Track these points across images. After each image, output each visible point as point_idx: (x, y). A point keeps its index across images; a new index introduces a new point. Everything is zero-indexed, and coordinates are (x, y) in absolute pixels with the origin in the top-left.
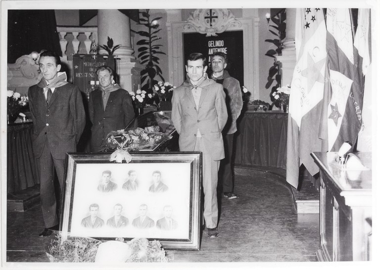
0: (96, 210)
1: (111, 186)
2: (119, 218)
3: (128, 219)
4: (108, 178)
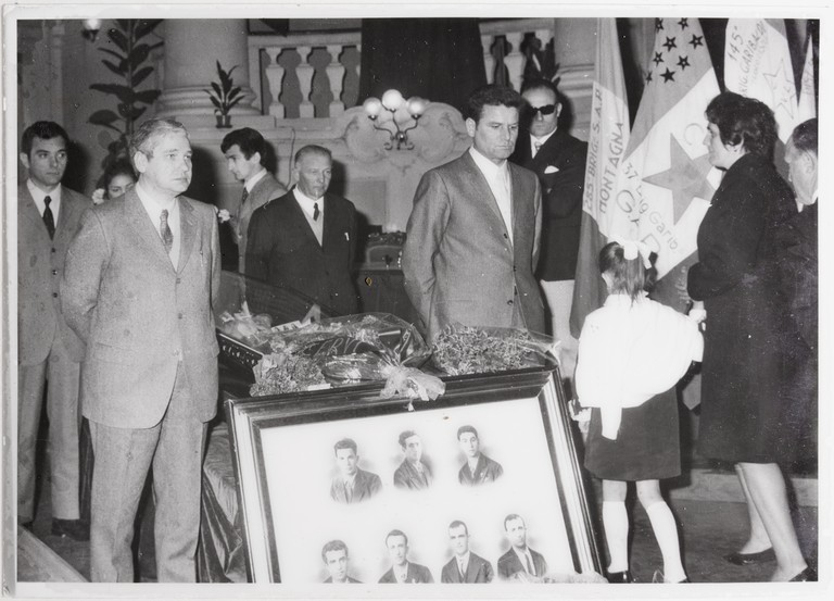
0: (341, 559)
1: (365, 484)
2: (405, 570)
3: (427, 569)
4: (352, 461)
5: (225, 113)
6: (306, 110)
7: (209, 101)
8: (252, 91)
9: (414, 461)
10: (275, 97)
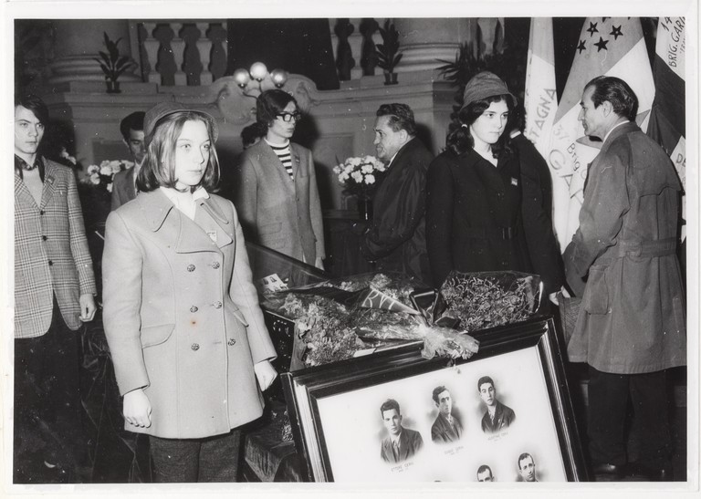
5: (114, 79)
6: (181, 79)
7: (100, 69)
8: (133, 60)
9: (447, 415)
10: (153, 67)
